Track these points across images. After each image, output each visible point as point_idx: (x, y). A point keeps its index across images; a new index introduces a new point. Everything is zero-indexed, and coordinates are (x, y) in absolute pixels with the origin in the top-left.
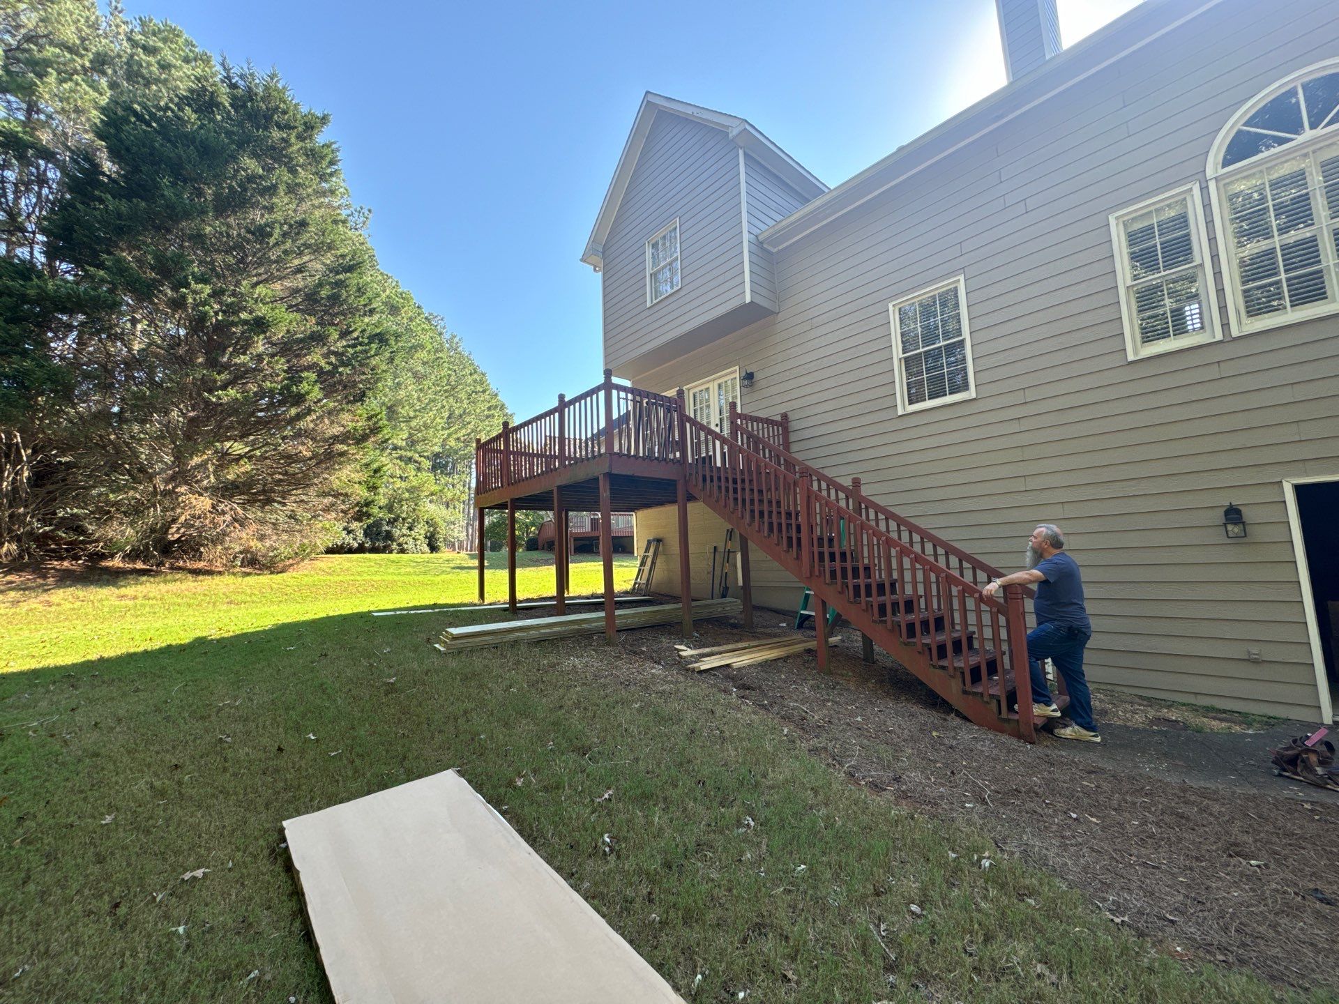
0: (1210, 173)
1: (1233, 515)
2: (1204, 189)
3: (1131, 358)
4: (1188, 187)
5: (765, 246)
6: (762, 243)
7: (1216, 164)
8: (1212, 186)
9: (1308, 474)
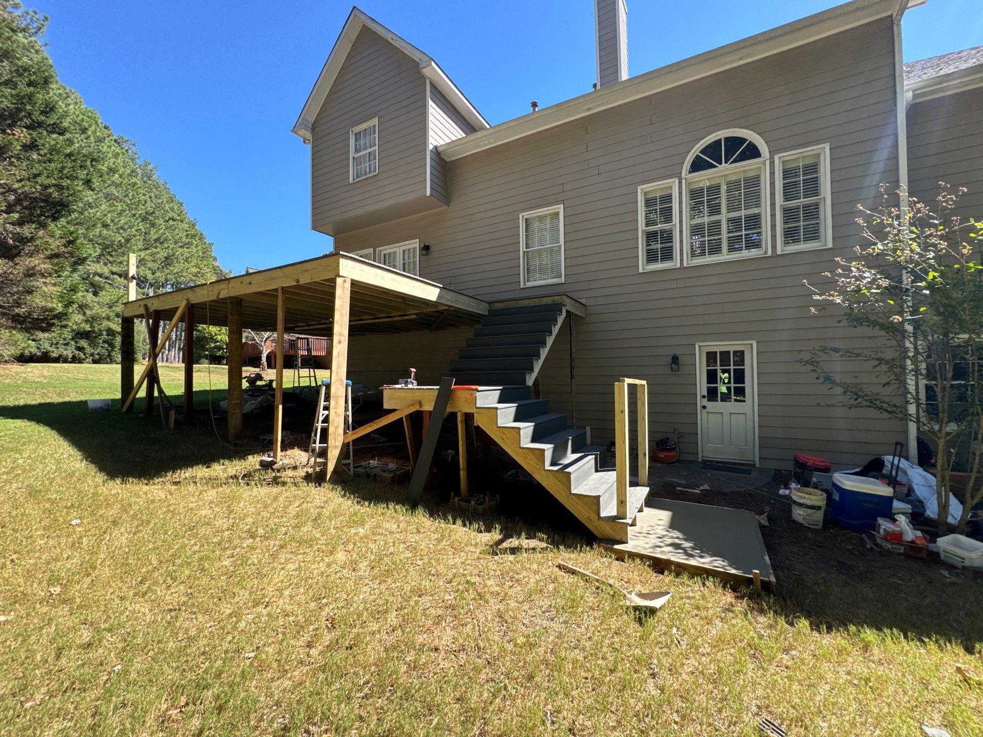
0: (683, 175)
1: (675, 360)
2: (680, 183)
4: (673, 180)
5: (442, 156)
6: (440, 153)
7: (686, 171)
8: (684, 182)
9: (705, 341)
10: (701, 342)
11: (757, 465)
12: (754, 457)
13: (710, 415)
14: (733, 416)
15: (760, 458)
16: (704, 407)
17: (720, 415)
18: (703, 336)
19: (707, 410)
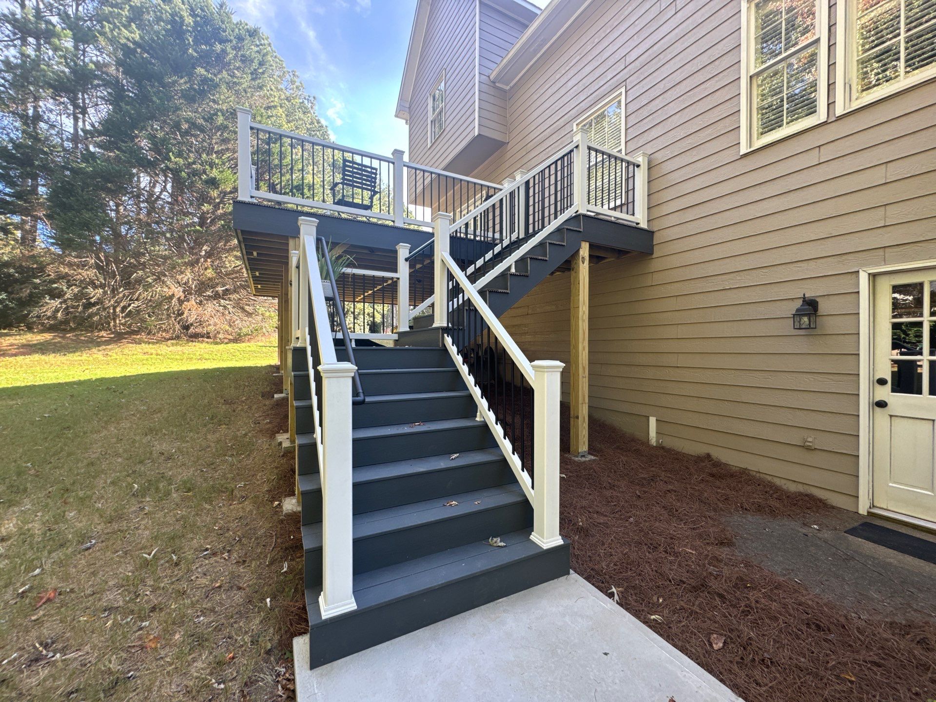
1: (809, 306)
3: (744, 151)
5: (497, 84)
6: (494, 82)
9: (885, 262)
10: (877, 265)
13: (896, 421)
16: (882, 404)
17: (928, 425)
18: (881, 252)
19: (890, 409)
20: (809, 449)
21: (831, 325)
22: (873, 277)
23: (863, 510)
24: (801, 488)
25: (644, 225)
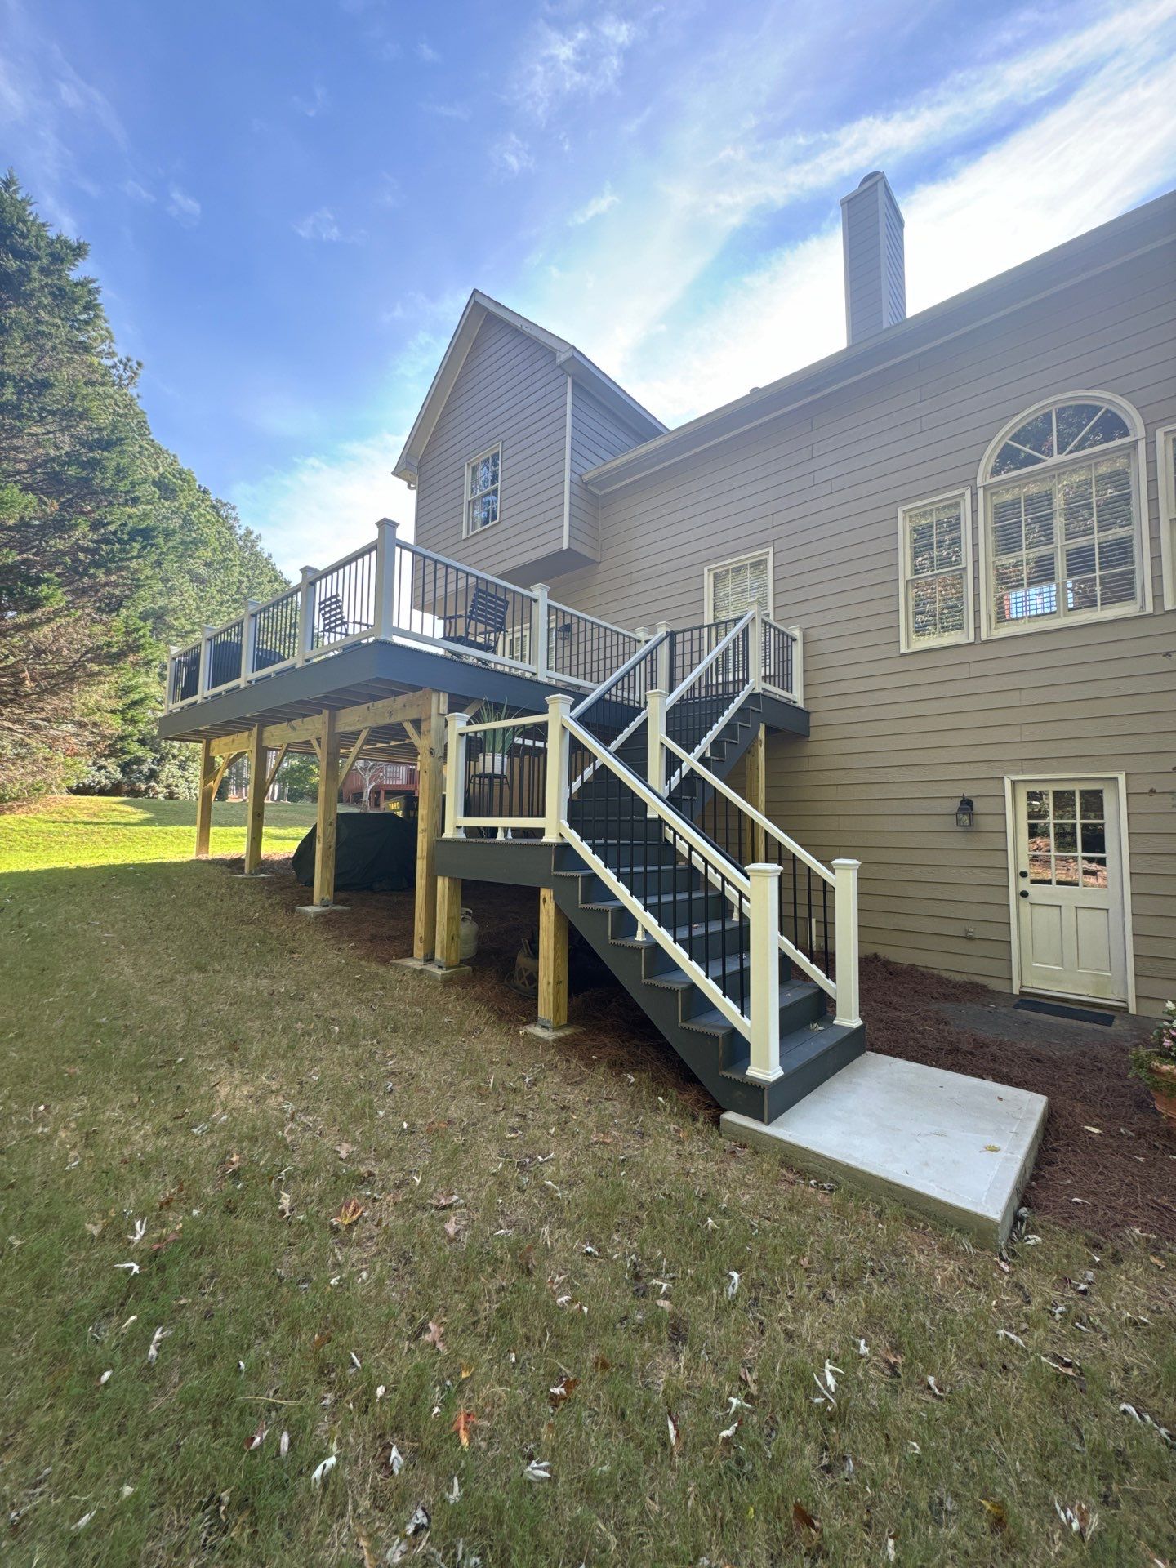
0: (980, 482)
1: (967, 805)
2: (974, 496)
3: (903, 650)
4: (961, 491)
5: (590, 488)
6: (586, 484)
7: (985, 473)
8: (980, 492)
9: (1023, 772)
10: (1017, 773)
11: (1132, 1010)
12: (1126, 992)
13: (1036, 909)
14: (1080, 912)
15: (1137, 997)
16: (1024, 894)
17: (1056, 910)
18: (1019, 763)
19: (1031, 899)
20: (970, 939)
21: (985, 823)
22: (1014, 782)
23: (1016, 991)
24: (965, 978)
25: (800, 704)
